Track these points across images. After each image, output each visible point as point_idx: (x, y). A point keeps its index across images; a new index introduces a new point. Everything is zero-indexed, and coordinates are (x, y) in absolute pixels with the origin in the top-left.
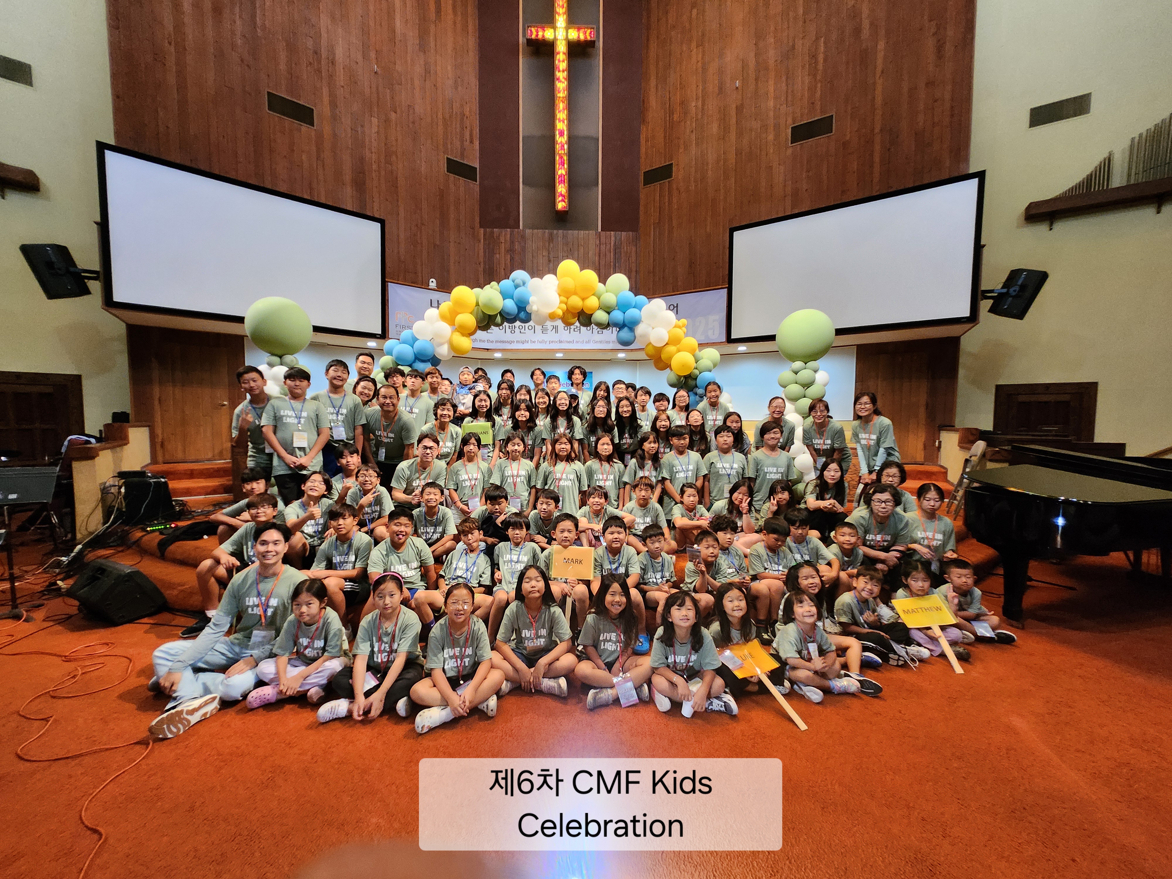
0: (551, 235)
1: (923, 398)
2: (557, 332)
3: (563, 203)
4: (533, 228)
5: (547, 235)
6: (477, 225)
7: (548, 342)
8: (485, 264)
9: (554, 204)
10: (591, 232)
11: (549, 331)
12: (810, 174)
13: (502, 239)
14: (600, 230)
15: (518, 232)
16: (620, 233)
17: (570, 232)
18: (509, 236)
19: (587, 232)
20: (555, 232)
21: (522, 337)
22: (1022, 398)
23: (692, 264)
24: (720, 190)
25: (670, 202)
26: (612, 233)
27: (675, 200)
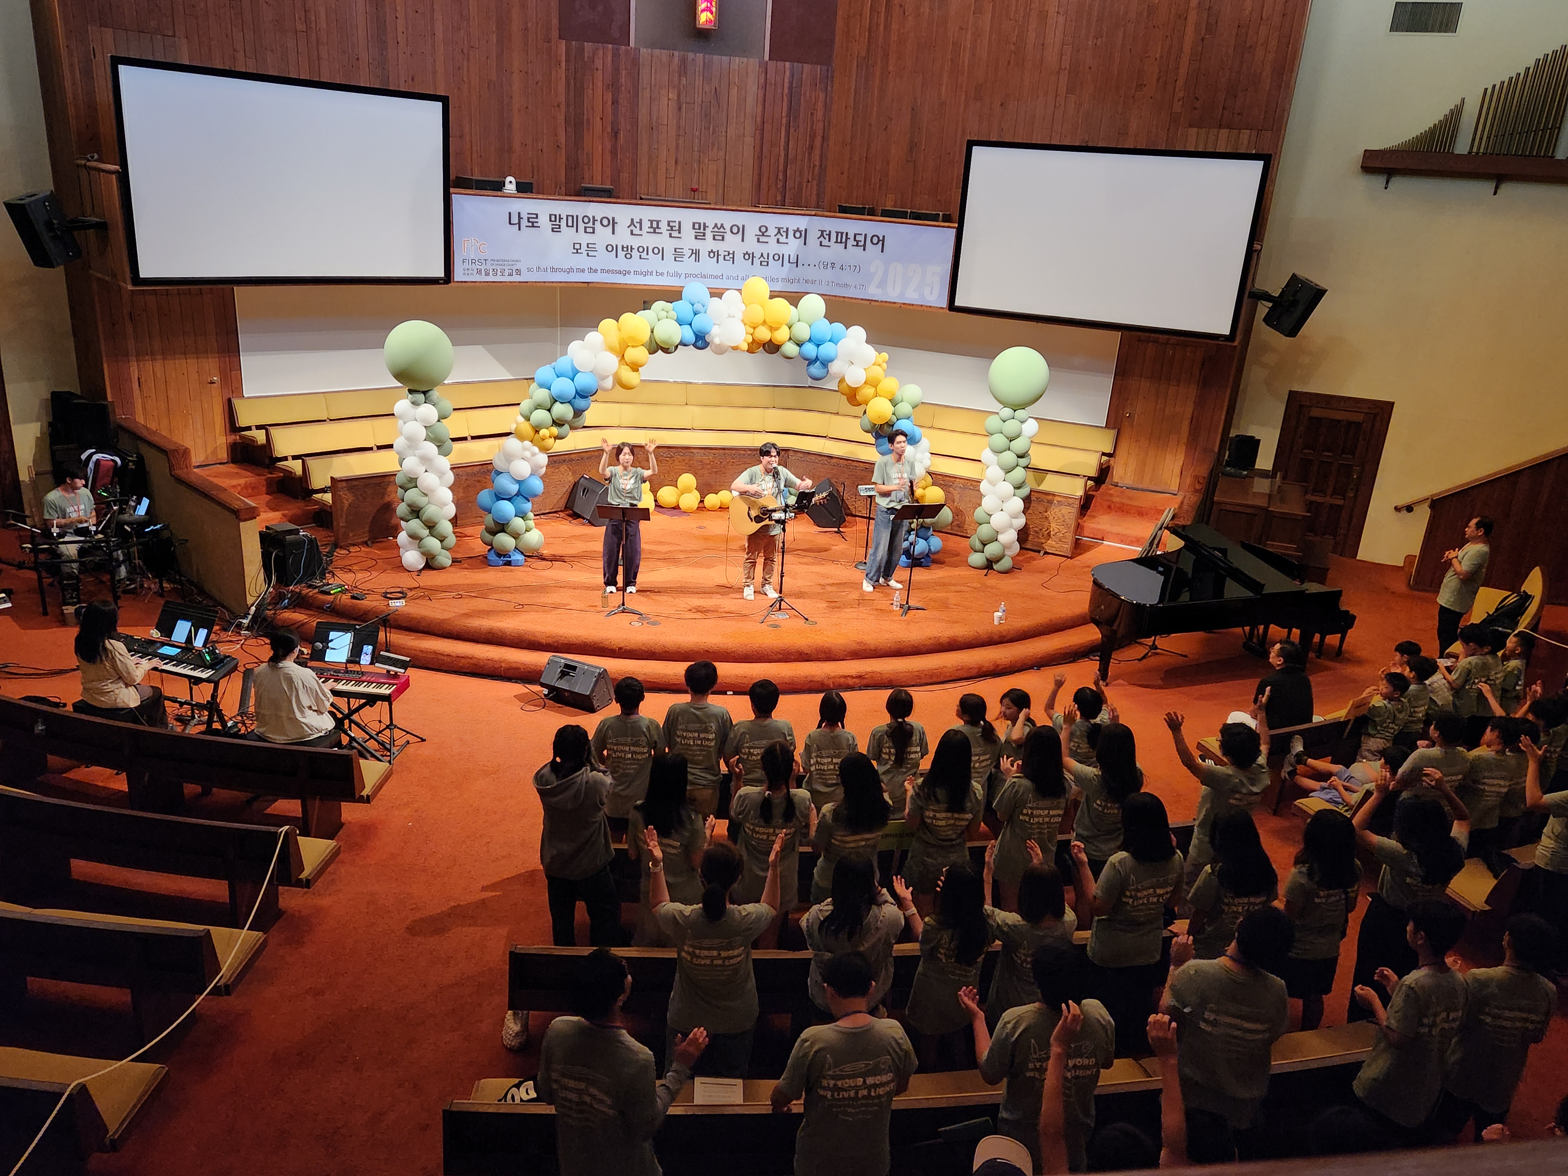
0: (683, 61)
1: (1189, 410)
2: (697, 259)
3: (709, 14)
4: (653, 45)
5: (676, 60)
6: (555, 33)
7: (683, 276)
8: (568, 105)
9: (694, 16)
10: (751, 60)
11: (685, 258)
12: (1099, 42)
13: (599, 63)
14: (767, 57)
15: (627, 51)
16: (800, 65)
17: (715, 57)
18: (609, 59)
19: (745, 60)
20: (691, 55)
21: (643, 266)
22: (1316, 412)
23: (913, 146)
24: (967, 29)
25: (887, 28)
26: (788, 64)
27: (894, 26)
